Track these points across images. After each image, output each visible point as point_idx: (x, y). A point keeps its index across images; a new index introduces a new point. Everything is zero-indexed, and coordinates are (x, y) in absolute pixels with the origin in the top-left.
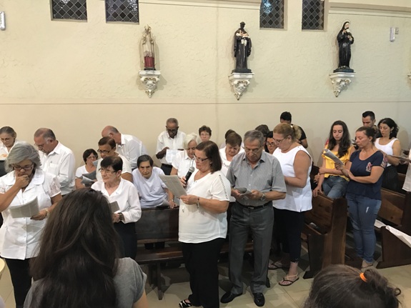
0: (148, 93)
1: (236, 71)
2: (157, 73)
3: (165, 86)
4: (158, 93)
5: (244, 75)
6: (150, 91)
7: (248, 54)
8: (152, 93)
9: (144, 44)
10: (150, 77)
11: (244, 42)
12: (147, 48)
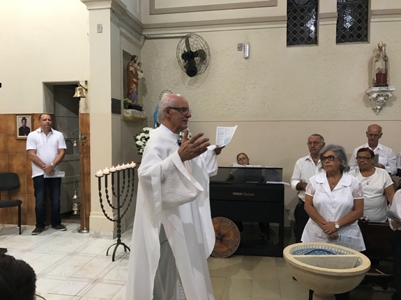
0: (375, 110)
3: (394, 103)
4: (386, 109)
6: (379, 107)
8: (380, 109)
9: (377, 61)
10: (382, 93)
12: (380, 65)
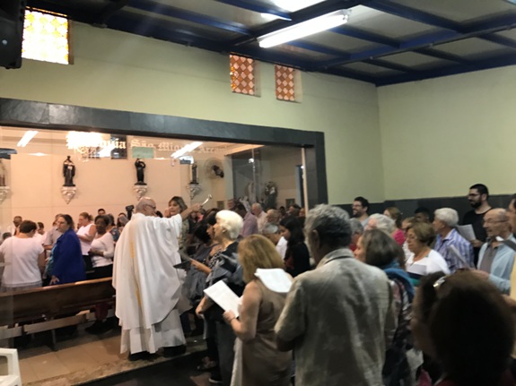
1: (65, 185)
2: (6, 187)
5: (70, 188)
7: (73, 174)
11: (70, 168)
